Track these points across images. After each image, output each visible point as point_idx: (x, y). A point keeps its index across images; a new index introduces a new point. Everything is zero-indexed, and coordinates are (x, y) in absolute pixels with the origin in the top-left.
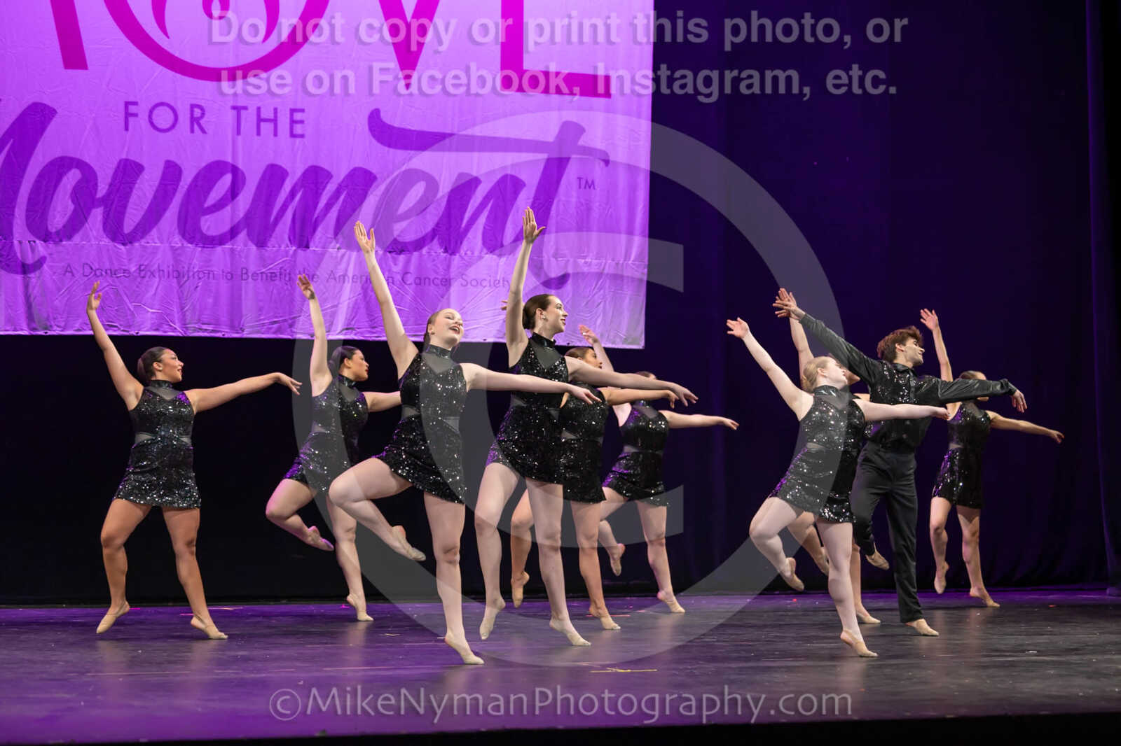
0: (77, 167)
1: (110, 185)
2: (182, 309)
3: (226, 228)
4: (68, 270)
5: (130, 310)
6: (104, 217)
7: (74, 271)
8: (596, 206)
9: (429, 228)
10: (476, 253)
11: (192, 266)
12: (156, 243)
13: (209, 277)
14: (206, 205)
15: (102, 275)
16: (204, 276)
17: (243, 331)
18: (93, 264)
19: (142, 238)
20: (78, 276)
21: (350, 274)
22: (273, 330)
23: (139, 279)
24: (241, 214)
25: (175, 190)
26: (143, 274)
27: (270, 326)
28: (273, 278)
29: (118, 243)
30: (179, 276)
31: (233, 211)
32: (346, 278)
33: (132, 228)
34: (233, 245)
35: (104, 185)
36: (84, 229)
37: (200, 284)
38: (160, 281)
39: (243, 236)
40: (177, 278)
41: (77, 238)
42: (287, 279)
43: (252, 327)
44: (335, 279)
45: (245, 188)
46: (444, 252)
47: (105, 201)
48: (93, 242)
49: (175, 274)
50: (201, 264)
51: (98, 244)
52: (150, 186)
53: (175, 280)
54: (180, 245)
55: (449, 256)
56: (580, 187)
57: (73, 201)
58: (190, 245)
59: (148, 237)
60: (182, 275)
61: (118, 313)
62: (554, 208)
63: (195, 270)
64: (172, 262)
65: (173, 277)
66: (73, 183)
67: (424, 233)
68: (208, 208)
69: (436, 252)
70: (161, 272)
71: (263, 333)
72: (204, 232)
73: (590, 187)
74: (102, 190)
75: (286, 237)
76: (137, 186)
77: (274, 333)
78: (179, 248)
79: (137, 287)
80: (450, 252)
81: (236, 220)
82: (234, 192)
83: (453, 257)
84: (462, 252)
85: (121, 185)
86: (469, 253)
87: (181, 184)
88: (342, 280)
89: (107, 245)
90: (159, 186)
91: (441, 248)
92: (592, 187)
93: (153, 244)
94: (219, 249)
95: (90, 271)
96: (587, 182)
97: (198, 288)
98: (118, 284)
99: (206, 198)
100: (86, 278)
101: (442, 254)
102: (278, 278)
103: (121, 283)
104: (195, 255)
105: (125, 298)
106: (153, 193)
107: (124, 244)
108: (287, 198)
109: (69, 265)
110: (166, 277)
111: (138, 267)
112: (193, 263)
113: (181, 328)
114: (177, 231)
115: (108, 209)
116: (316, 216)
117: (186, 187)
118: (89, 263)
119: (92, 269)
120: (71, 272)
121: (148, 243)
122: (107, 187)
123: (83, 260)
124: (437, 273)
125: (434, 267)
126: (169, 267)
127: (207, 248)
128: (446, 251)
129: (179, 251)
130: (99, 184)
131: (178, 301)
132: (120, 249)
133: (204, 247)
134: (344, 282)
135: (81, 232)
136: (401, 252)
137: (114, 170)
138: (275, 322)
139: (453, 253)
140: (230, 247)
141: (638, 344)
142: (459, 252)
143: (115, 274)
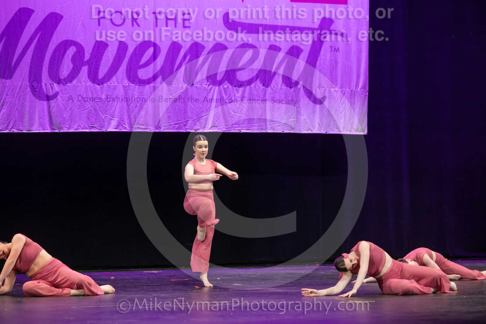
0: (74, 45)
1: (91, 54)
2: (129, 118)
3: (151, 75)
4: (71, 98)
5: (102, 118)
6: (88, 70)
7: (74, 99)
8: (340, 60)
9: (255, 74)
10: (279, 86)
11: (134, 96)
12: (115, 84)
13: (142, 101)
14: (140, 64)
15: (88, 100)
16: (140, 100)
17: (160, 128)
18: (83, 95)
19: (108, 81)
20: (75, 101)
21: (215, 98)
22: (176, 128)
23: (107, 103)
24: (159, 68)
25: (124, 56)
26: (108, 100)
27: (175, 126)
28: (176, 101)
29: (96, 84)
30: (127, 100)
31: (155, 66)
32: (213, 100)
33: (102, 76)
34: (155, 84)
35: (88, 54)
36: (78, 77)
37: (138, 105)
38: (117, 103)
39: (159, 79)
40: (126, 101)
41: (75, 82)
42: (183, 101)
43: (165, 126)
44: (207, 101)
45: (161, 55)
46: (263, 86)
47: (88, 63)
48: (83, 84)
49: (125, 99)
50: (139, 94)
51: (86, 85)
52: (112, 54)
53: (125, 103)
54: (127, 85)
55: (265, 88)
56: (331, 51)
57: (72, 63)
58: (133, 85)
59: (111, 81)
60: (128, 100)
61: (97, 120)
62: (318, 62)
63: (136, 97)
64: (123, 93)
65: (124, 101)
66: (72, 54)
67: (252, 77)
68: (142, 65)
69: (258, 86)
70: (118, 99)
71: (171, 129)
72: (140, 77)
73: (337, 51)
74: (87, 56)
75: (182, 80)
76: (105, 54)
77: (177, 129)
78: (127, 86)
79: (106, 106)
80: (266, 86)
81: (156, 72)
82: (155, 56)
83: (267, 88)
84: (272, 86)
85: (96, 54)
86: (275, 86)
87: (128, 53)
88: (210, 102)
89: (90, 85)
90: (116, 54)
91: (261, 84)
92: (338, 51)
93: (114, 84)
94: (147, 86)
95: (82, 99)
96: (335, 48)
97: (137, 107)
98: (96, 105)
99: (140, 60)
100: (80, 103)
101: (261, 87)
102: (178, 101)
103: (98, 105)
104: (135, 90)
105: (100, 113)
106: (113, 58)
107: (98, 85)
108: (182, 59)
109: (71, 96)
110: (121, 101)
111: (106, 96)
112: (134, 93)
113: (129, 127)
114: (126, 78)
115: (90, 67)
116: (197, 68)
117: (130, 54)
118: (81, 95)
119: (82, 98)
120: (72, 99)
121: (111, 84)
122: (90, 55)
123: (78, 93)
124: (259, 97)
125: (258, 94)
126: (122, 96)
127: (141, 86)
128: (264, 85)
129: (127, 88)
130: (85, 54)
131: (127, 113)
132: (97, 87)
133: (139, 85)
134: (212, 102)
135: (76, 79)
136: (240, 86)
137: (93, 46)
138: (177, 124)
139: (268, 86)
140: (153, 85)
141: (364, 132)
142: (270, 86)
143: (95, 100)
